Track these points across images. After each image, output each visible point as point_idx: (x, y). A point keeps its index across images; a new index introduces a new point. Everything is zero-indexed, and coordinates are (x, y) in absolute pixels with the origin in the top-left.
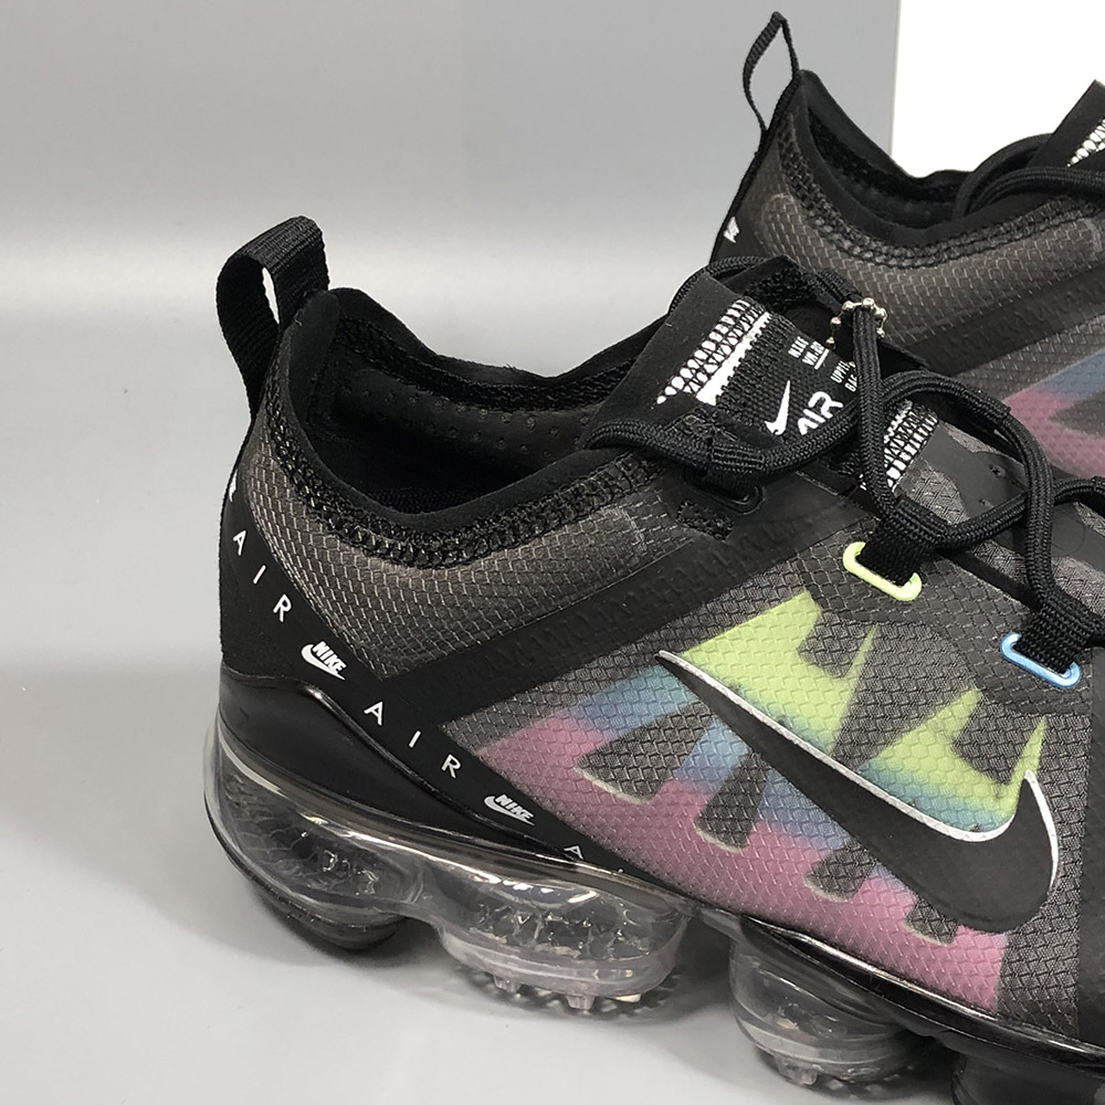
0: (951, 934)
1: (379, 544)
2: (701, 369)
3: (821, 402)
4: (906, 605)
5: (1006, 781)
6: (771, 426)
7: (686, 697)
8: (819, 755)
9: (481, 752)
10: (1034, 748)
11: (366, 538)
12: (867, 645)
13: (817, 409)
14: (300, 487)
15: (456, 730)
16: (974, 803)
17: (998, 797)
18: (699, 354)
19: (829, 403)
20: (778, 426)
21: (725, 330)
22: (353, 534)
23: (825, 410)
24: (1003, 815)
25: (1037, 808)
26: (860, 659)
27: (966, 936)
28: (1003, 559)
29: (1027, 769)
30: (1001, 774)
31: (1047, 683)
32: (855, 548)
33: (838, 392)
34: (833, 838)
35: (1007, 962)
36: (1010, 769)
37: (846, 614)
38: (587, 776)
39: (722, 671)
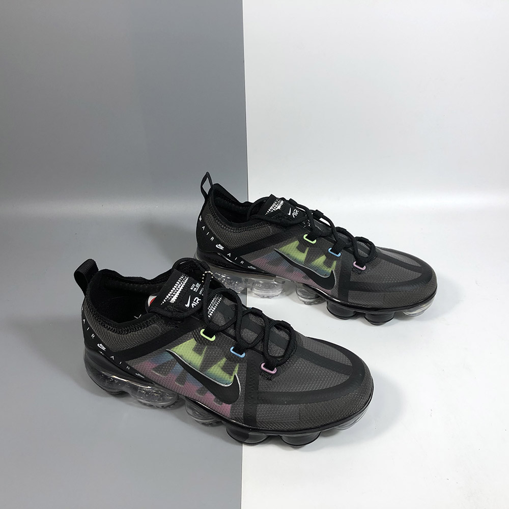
0: (221, 404)
1: (110, 328)
2: (172, 294)
3: (197, 299)
4: (212, 342)
5: (232, 375)
6: (186, 306)
7: (172, 358)
8: (197, 371)
9: (133, 367)
10: (237, 369)
11: (107, 326)
12: (205, 350)
13: (195, 301)
14: (93, 315)
15: (129, 362)
16: (226, 379)
17: (230, 378)
18: (172, 291)
19: (198, 300)
20: (188, 305)
21: (177, 285)
22: (104, 326)
23: (197, 301)
24: (231, 381)
25: (237, 380)
26: (204, 352)
27: (224, 404)
28: (231, 331)
29: (235, 373)
30: (231, 374)
31: (238, 357)
32: (203, 330)
33: (200, 297)
34: (200, 385)
35: (231, 410)
36: (232, 373)
37: (201, 344)
38: (154, 372)
39: (178, 353)
